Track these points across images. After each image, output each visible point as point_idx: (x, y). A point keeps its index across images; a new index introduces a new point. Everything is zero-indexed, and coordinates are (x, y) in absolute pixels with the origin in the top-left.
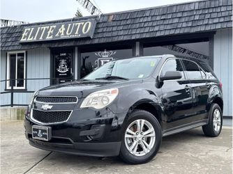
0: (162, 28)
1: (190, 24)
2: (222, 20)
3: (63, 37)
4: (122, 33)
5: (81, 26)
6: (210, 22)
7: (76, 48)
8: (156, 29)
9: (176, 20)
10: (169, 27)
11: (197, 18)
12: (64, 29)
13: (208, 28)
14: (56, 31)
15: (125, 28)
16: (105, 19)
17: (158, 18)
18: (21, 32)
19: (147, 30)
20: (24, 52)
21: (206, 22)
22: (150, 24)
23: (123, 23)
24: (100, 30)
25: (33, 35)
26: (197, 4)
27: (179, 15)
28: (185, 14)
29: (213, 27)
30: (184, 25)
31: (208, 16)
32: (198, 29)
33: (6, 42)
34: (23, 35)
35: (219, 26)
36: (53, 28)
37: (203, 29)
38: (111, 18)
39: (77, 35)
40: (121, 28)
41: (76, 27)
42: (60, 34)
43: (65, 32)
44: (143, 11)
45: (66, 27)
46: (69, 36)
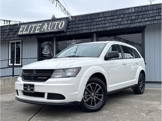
0: (111, 24)
1: (129, 22)
2: (150, 19)
3: (46, 31)
4: (85, 28)
5: (58, 24)
6: (143, 21)
7: (55, 39)
8: (107, 25)
9: (120, 20)
10: (115, 24)
11: (134, 18)
12: (46, 26)
13: (141, 24)
14: (41, 27)
15: (87, 25)
16: (74, 19)
17: (108, 18)
18: (19, 28)
19: (101, 26)
20: (20, 41)
21: (140, 20)
22: (103, 22)
23: (85, 22)
24: (71, 27)
25: (27, 30)
26: (133, 9)
27: (122, 16)
28: (126, 16)
29: (144, 24)
30: (125, 22)
31: (141, 17)
32: (135, 25)
33: (9, 35)
34: (20, 30)
35: (148, 23)
36: (39, 26)
37: (138, 25)
38: (77, 19)
39: (55, 29)
40: (84, 25)
41: (54, 25)
42: (44, 29)
43: (47, 28)
44: (98, 14)
45: (48, 25)
46: (50, 30)
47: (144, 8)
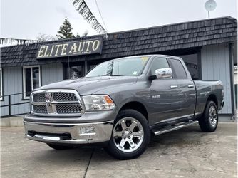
0: (159, 44)
1: (182, 42)
2: (207, 38)
3: (75, 53)
4: (126, 49)
5: (91, 44)
6: (198, 40)
7: (86, 62)
8: (155, 46)
9: (170, 39)
10: (165, 44)
11: (187, 36)
12: (76, 47)
13: (197, 45)
14: (69, 48)
15: (129, 44)
16: (111, 37)
17: (155, 37)
18: (37, 50)
19: (147, 47)
20: (39, 66)
21: (194, 40)
22: (150, 42)
23: (126, 41)
24: (107, 47)
25: (49, 52)
26: (186, 25)
27: (173, 34)
28: (177, 34)
29: (200, 45)
30: (177, 42)
31: (196, 35)
32: (189, 46)
33: (23, 58)
34: (40, 52)
35: (205, 43)
36: (66, 46)
37: (193, 45)
38: (116, 36)
39: (88, 51)
40: (125, 45)
41: (86, 45)
42: (73, 51)
43: (77, 49)
44: (143, 31)
45: (78, 45)
46: (80, 52)
47: (199, 24)
